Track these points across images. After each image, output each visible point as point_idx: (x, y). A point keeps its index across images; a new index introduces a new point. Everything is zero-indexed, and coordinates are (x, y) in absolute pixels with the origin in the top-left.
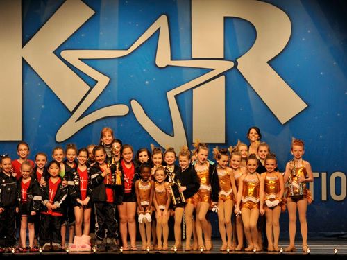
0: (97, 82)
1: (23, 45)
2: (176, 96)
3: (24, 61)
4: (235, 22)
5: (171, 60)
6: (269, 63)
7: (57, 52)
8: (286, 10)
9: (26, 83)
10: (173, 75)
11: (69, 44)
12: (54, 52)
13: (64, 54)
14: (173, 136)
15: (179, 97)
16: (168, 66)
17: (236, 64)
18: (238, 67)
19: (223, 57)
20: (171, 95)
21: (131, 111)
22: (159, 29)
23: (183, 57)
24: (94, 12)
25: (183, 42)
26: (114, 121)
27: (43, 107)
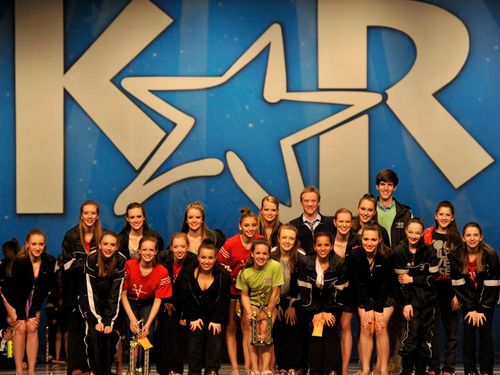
0: (175, 125)
1: (66, 70)
2: (295, 147)
3: (66, 94)
4: (384, 34)
5: (288, 91)
6: (435, 95)
7: (116, 81)
8: (461, 15)
9: (70, 127)
10: (290, 115)
11: (135, 68)
12: (112, 81)
13: (127, 83)
14: (290, 206)
15: (299, 148)
16: (281, 101)
17: (385, 97)
18: (388, 102)
19: (365, 87)
20: (287, 145)
21: (226, 169)
22: (269, 45)
23: (305, 87)
24: (171, 21)
25: (305, 65)
26: (202, 184)
27: (95, 162)
